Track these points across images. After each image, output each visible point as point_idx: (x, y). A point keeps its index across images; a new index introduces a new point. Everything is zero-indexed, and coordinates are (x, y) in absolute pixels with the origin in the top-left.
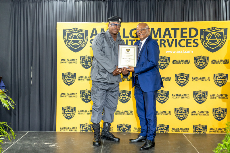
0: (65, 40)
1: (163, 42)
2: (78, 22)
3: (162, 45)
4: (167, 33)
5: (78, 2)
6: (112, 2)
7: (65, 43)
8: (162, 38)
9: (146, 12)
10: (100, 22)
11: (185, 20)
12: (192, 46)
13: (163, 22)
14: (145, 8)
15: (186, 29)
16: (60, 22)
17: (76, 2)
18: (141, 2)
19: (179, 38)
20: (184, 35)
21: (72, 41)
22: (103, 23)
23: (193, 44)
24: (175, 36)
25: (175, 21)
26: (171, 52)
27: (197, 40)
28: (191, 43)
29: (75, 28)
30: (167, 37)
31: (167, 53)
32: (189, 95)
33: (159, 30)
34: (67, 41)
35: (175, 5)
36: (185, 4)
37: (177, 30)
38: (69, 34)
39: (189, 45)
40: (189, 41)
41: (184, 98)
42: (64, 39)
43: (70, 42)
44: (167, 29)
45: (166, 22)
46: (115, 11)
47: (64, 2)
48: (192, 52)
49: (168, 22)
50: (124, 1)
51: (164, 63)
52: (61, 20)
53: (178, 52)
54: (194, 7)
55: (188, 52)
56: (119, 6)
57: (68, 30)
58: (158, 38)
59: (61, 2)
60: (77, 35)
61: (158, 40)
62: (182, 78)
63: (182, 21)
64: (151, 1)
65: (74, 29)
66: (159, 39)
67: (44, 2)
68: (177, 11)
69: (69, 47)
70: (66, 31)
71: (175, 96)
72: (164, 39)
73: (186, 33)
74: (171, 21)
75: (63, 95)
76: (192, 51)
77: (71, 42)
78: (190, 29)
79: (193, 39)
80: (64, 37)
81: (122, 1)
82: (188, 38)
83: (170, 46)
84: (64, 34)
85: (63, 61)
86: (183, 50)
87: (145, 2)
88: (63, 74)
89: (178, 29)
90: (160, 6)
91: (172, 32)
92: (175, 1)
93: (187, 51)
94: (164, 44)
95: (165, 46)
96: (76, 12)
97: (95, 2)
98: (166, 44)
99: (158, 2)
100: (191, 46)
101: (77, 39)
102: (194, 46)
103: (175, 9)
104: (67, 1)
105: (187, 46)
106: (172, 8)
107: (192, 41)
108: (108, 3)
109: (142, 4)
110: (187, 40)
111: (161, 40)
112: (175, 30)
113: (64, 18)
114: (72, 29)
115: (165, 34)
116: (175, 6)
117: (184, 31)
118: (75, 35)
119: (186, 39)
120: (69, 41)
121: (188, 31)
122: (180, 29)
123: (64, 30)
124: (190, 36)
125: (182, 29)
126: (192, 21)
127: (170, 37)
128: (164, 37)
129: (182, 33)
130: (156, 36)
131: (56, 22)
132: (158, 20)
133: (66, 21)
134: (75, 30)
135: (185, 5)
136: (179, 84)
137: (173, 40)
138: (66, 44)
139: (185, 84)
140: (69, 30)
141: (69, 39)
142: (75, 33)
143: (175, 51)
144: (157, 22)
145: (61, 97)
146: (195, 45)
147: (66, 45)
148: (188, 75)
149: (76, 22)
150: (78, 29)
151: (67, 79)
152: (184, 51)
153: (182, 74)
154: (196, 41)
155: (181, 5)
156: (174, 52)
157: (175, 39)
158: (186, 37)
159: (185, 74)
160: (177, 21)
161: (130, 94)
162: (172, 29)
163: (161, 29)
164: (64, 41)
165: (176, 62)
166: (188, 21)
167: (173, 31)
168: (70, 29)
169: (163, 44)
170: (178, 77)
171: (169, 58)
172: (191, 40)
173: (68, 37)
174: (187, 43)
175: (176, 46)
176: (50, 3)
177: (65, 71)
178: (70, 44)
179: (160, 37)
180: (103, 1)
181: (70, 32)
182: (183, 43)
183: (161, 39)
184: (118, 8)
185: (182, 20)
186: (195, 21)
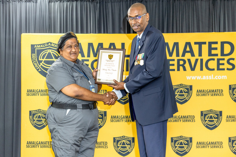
0: (34, 60)
1: (181, 63)
2: (54, 32)
3: (181, 68)
4: (188, 49)
5: (53, 3)
6: (106, 2)
7: (34, 64)
8: (180, 58)
9: (155, 17)
10: (87, 33)
11: (214, 30)
12: (226, 69)
13: (182, 32)
14: (154, 11)
15: (216, 43)
16: (26, 33)
17: (50, 3)
18: (148, 3)
19: (205, 56)
20: (213, 52)
21: (45, 62)
22: (92, 34)
23: (227, 66)
24: (200, 55)
25: (199, 32)
26: (194, 78)
27: (233, 59)
28: (223, 64)
29: (50, 42)
30: (188, 56)
31: (188, 79)
32: (222, 143)
33: (176, 44)
34: (36, 62)
35: (200, 7)
36: (214, 5)
37: (203, 45)
38: (39, 52)
39: (221, 67)
40: (221, 62)
41: (214, 147)
42: (32, 59)
43: (41, 64)
44: (188, 44)
45: (186, 32)
46: (109, 17)
47: (33, 3)
48: (226, 78)
49: (189, 32)
50: (123, 2)
51: (183, 95)
52: (28, 31)
53: (204, 78)
54: (228, 10)
55: (220, 77)
56: (115, 9)
57: (38, 45)
58: (174, 56)
59: (28, 3)
60: (51, 52)
61: (174, 60)
62: (211, 117)
63: (210, 32)
64: (163, 1)
65: (48, 43)
66: (176, 59)
67: (3, 3)
68: (202, 16)
69: (39, 70)
70: (35, 46)
71: (201, 145)
72: (183, 58)
73: (216, 49)
74: (194, 32)
75: (31, 144)
76: (226, 76)
77: (43, 64)
78: (223, 43)
79: (226, 58)
80: (32, 56)
81: (120, 2)
82: (219, 57)
83: (193, 69)
84: (33, 51)
85: (32, 92)
86: (212, 75)
87: (154, 3)
88: (30, 112)
89: (205, 43)
90: (177, 10)
91: (195, 48)
92: (199, 2)
93: (218, 76)
94: (183, 66)
95: (185, 69)
96: (50, 18)
97: (79, 3)
98: (187, 65)
99: (174, 2)
100: (224, 69)
101: (52, 58)
102: (228, 69)
103: (200, 13)
104: (36, 2)
105: (219, 69)
106: (195, 12)
107: (225, 62)
108: (98, 4)
109: (150, 5)
110: (219, 60)
111: (179, 61)
112: (200, 44)
113: (32, 27)
114: (44, 44)
115: (185, 52)
116: (200, 10)
117: (213, 46)
118: (49, 54)
119: (216, 58)
120: (40, 62)
121: (218, 46)
122: (207, 43)
123: (33, 46)
124: (222, 54)
125: (210, 43)
126: (224, 31)
127: (193, 55)
128: (183, 55)
129: (210, 49)
130: (171, 55)
131: (21, 33)
132: (175, 30)
133: (35, 33)
134: (49, 46)
135: (214, 7)
136: (207, 127)
137: (197, 60)
138: (34, 66)
139: (216, 127)
140: (40, 45)
141: (40, 60)
142: (48, 50)
143: (201, 77)
144: (173, 32)
145: (28, 147)
146: (231, 67)
147: (36, 68)
148: (221, 112)
149: (51, 33)
150: (53, 44)
151: (37, 120)
152: (214, 77)
153: (211, 111)
154: (231, 61)
155: (207, 7)
156: (199, 78)
157: (200, 58)
158: (217, 55)
159: (216, 111)
160: (203, 32)
161: (134, 141)
162: (196, 43)
163: (178, 43)
164: (33, 62)
165: (202, 93)
166: (220, 32)
167: (197, 46)
168: (42, 44)
169: (181, 65)
170: (205, 115)
171: (191, 87)
172: (224, 59)
173: (38, 55)
174: (219, 64)
175: (202, 69)
176: (11, 4)
177: (34, 108)
178: (41, 66)
179: (178, 55)
180: (92, 1)
181: (42, 48)
182: (213, 64)
183: (178, 58)
184: (114, 12)
185: (210, 29)
186: (229, 31)
